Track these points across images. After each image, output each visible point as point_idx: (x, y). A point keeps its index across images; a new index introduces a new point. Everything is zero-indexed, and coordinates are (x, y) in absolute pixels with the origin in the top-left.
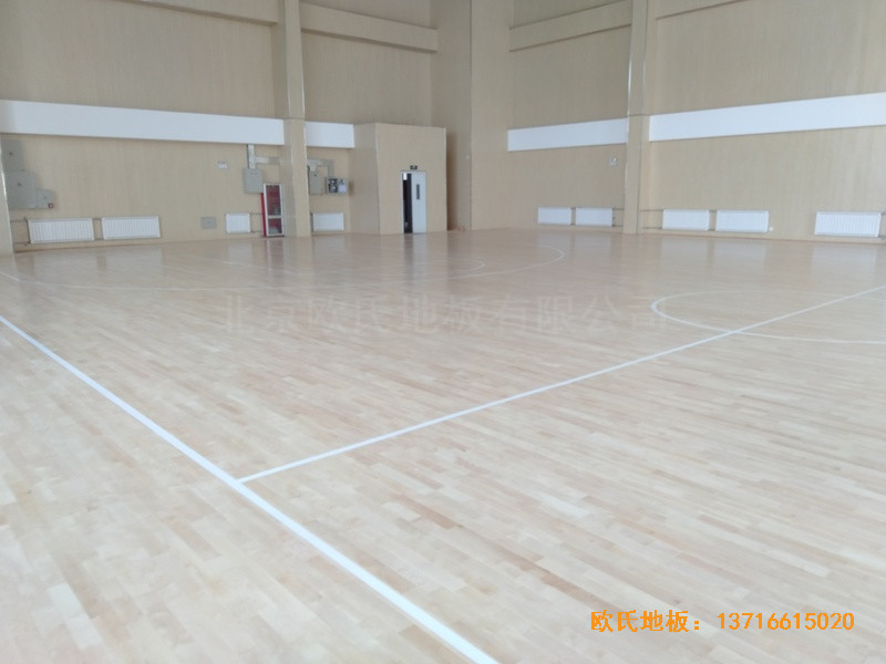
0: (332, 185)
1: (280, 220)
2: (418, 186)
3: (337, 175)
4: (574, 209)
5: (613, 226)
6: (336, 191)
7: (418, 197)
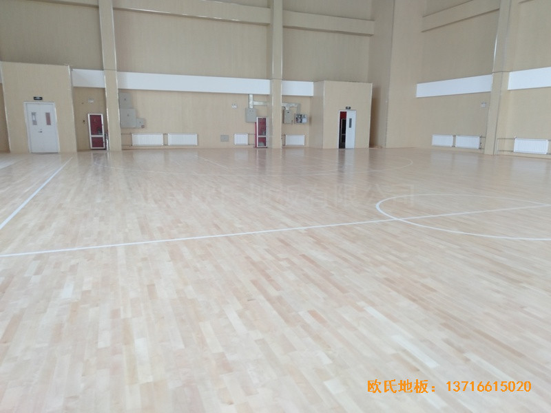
0: (299, 118)
1: (265, 138)
2: (351, 120)
3: (302, 113)
4: (454, 136)
5: (480, 148)
6: (301, 122)
7: (350, 126)
